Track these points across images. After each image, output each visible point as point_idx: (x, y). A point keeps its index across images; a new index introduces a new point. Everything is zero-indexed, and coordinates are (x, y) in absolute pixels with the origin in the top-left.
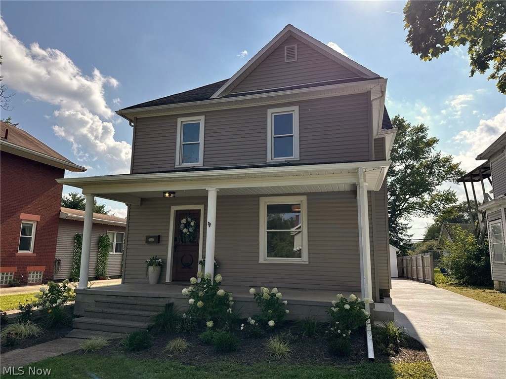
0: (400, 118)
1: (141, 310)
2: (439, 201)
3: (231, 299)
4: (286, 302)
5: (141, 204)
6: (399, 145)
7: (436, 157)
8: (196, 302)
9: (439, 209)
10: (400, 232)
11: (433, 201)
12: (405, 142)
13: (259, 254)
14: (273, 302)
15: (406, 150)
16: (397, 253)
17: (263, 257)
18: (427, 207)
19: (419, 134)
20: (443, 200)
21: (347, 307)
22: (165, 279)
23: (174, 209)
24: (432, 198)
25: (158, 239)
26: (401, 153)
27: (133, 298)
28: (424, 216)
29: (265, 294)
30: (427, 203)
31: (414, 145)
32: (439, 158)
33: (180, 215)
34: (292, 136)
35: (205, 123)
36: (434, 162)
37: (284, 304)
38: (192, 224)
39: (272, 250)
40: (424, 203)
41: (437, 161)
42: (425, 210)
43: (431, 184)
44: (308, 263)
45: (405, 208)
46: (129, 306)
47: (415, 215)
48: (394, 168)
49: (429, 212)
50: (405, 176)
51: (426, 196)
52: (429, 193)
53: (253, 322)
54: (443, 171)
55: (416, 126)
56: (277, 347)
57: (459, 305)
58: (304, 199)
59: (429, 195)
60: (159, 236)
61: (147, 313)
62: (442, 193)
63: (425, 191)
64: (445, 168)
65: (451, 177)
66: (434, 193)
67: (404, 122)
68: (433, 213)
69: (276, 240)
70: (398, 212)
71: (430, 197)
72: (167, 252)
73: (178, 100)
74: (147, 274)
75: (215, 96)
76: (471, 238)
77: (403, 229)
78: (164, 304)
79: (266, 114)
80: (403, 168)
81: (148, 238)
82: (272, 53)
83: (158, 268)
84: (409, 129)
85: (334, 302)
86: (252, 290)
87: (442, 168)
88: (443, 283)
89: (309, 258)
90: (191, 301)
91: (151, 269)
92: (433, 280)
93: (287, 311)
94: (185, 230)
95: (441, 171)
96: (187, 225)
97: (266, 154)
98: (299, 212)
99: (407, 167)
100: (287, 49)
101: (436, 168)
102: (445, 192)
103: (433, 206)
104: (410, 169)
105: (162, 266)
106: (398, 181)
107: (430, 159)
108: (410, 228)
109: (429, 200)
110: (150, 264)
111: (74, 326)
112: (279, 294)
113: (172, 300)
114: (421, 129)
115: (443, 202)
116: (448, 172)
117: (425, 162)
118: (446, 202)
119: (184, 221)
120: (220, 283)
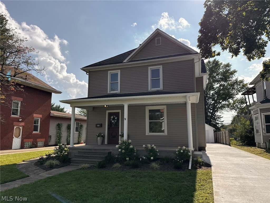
0: (216, 60)
1: (98, 155)
2: (238, 103)
3: (135, 149)
4: (158, 150)
5: (93, 110)
6: (217, 74)
7: (236, 80)
8: (121, 151)
9: (238, 107)
10: (217, 119)
11: (234, 103)
12: (220, 72)
13: (146, 131)
14: (152, 150)
15: (220, 77)
16: (214, 130)
17: (148, 133)
18: (231, 106)
19: (227, 68)
20: (240, 102)
21: (182, 151)
22: (105, 143)
23: (108, 112)
24: (234, 101)
25: (101, 125)
26: (217, 78)
27: (94, 150)
28: (230, 111)
29: (149, 147)
30: (231, 104)
31: (224, 74)
32: (237, 81)
33: (110, 114)
34: (160, 79)
35: (121, 73)
36: (235, 83)
37: (157, 151)
38: (116, 118)
39: (151, 130)
40: (230, 104)
41: (236, 82)
42: (230, 108)
43: (233, 94)
44: (167, 135)
45: (220, 107)
46: (93, 153)
47: (225, 110)
48: (214, 86)
49: (232, 109)
50: (219, 90)
51: (231, 101)
52: (232, 99)
53: (144, 158)
54: (240, 87)
55: (225, 64)
56: (155, 166)
57: (235, 153)
58: (165, 107)
59: (232, 100)
60: (102, 124)
61: (102, 156)
62: (239, 99)
63: (229, 98)
64: (240, 86)
65: (244, 90)
66: (235, 99)
67: (219, 62)
68: (235, 109)
69: (153, 124)
70: (216, 109)
71: (233, 101)
72: (105, 131)
73: (108, 63)
74: (97, 141)
75: (125, 61)
76: (248, 123)
77: (218, 118)
78: (108, 152)
79: (148, 69)
80: (219, 86)
81: (96, 125)
82: (150, 41)
83: (102, 138)
84: (222, 66)
85: (177, 150)
86: (144, 146)
87: (239, 86)
88: (235, 145)
89: (168, 133)
90: (120, 150)
91: (99, 138)
92: (229, 143)
93: (158, 154)
94: (113, 121)
95: (238, 87)
96: (114, 119)
97: (148, 87)
98: (163, 112)
99: (220, 86)
100: (157, 39)
101: (236, 86)
102: (241, 98)
103: (234, 105)
104: (222, 86)
105: (103, 137)
106: (216, 93)
107: (232, 81)
108: (222, 117)
109: (232, 103)
110: (98, 136)
111: (71, 162)
112: (155, 147)
113: (111, 151)
114: (228, 65)
115: (240, 104)
116: (242, 88)
117: (230, 83)
118: (241, 103)
119: (112, 117)
120: (130, 143)
